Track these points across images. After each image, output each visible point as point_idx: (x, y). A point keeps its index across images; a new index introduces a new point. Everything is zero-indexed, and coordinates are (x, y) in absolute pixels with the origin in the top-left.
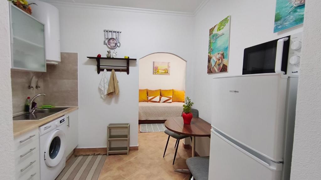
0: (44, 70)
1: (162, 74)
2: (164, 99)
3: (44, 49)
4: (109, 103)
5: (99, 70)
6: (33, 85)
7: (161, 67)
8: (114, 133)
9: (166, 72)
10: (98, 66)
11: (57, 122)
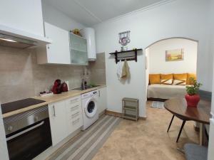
0: (87, 64)
1: (175, 60)
2: (176, 81)
3: (87, 53)
4: (124, 83)
5: (117, 61)
6: (86, 73)
7: (174, 54)
8: (128, 104)
9: (180, 58)
10: (116, 58)
11: (91, 93)
